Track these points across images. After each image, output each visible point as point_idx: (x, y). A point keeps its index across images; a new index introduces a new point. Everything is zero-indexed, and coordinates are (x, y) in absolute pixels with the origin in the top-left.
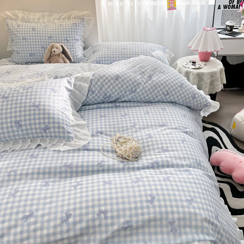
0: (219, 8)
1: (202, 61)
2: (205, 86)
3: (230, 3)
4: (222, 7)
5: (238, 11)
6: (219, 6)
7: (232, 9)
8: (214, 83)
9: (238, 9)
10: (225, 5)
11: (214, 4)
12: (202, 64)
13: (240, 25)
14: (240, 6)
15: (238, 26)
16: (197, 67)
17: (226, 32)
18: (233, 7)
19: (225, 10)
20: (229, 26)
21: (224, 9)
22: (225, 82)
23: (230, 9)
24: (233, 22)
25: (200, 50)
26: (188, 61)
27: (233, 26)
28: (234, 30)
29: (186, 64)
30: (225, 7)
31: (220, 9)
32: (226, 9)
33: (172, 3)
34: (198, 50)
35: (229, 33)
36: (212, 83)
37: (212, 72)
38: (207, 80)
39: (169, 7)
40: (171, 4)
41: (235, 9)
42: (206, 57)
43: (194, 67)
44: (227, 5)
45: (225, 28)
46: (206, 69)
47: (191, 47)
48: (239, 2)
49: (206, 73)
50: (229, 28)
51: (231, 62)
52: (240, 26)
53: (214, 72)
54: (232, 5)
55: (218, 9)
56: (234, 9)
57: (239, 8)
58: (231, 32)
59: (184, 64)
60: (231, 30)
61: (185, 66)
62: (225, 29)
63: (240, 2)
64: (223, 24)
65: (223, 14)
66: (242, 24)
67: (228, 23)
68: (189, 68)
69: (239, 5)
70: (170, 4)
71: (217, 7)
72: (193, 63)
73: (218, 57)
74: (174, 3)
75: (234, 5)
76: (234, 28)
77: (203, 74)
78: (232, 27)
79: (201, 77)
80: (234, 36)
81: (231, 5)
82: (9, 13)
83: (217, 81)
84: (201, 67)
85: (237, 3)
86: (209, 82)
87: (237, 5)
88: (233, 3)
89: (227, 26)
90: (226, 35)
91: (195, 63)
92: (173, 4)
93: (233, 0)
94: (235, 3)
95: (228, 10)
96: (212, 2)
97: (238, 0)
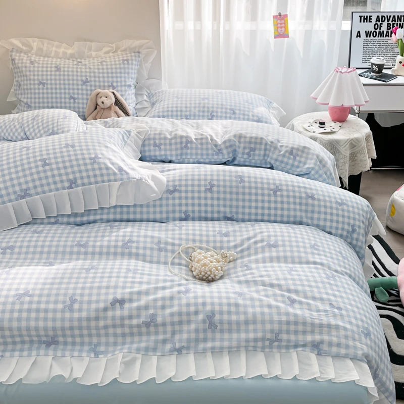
0: (359, 35)
1: (334, 120)
2: (342, 161)
3: (376, 27)
4: (363, 34)
5: (389, 42)
6: (359, 32)
7: (380, 38)
8: (356, 158)
9: (390, 38)
10: (368, 31)
11: (350, 29)
12: (335, 126)
13: (394, 63)
14: (392, 33)
15: (391, 64)
16: (328, 130)
17: (372, 74)
18: (381, 34)
20: (375, 65)
21: (367, 37)
22: (375, 156)
23: (377, 38)
24: (382, 58)
25: (332, 103)
26: (312, 121)
27: (383, 65)
28: (384, 71)
29: (309, 126)
30: (368, 34)
31: (360, 37)
32: (370, 37)
33: (281, 27)
34: (328, 104)
35: (377, 76)
36: (353, 157)
37: (352, 139)
38: (346, 152)
39: (277, 34)
40: (279, 30)
41: (384, 38)
42: (341, 115)
43: (322, 130)
44: (371, 31)
46: (342, 134)
47: (317, 99)
49: (343, 140)
50: (376, 68)
51: (384, 123)
52: (394, 65)
53: (355, 138)
54: (380, 32)
55: (357, 37)
56: (382, 38)
58: (380, 74)
59: (306, 126)
60: (380, 71)
61: (308, 128)
62: (370, 68)
63: (391, 26)
64: (365, 60)
65: (365, 45)
66: (396, 61)
67: (375, 60)
68: (314, 132)
69: (390, 31)
70: (278, 28)
71: (355, 34)
72: (321, 123)
73: (360, 114)
74: (285, 27)
75: (383, 32)
76: (385, 67)
77: (337, 142)
78: (381, 67)
79: (336, 147)
80: (386, 82)
81: (377, 31)
82: (16, 42)
83: (361, 154)
84: (333, 130)
85: (388, 29)
86: (348, 155)
87: (387, 32)
88: (380, 29)
89: (373, 64)
90: (371, 78)
91: (324, 124)
92: (283, 29)
93: (381, 24)
94: (384, 28)
95: (373, 38)
96: (346, 25)
97: (388, 24)
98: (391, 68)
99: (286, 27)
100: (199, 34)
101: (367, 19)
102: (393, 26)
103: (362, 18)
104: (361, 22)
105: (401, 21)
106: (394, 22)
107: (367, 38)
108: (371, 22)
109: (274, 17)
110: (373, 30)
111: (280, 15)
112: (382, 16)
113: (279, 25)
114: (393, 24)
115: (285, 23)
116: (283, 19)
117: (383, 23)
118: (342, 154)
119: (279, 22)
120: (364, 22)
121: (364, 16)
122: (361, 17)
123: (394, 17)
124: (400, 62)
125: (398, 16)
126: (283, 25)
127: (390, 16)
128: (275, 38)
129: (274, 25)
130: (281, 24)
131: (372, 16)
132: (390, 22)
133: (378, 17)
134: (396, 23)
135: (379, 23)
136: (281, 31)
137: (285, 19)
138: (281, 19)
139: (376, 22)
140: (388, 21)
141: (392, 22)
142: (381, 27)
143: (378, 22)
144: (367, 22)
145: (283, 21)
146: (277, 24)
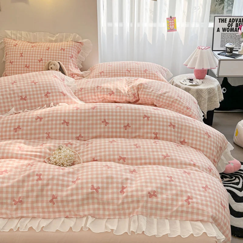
0: (218, 30)
2: (203, 102)
3: (229, 26)
4: (221, 30)
5: (237, 34)
6: (219, 28)
7: (231, 32)
8: (212, 100)
9: (237, 32)
10: (224, 28)
11: (213, 27)
12: (199, 81)
13: (240, 48)
14: (238, 29)
15: (238, 48)
16: (194, 84)
17: (226, 53)
18: (232, 30)
19: (224, 32)
20: (228, 48)
23: (229, 32)
24: (233, 44)
28: (233, 52)
29: (184, 81)
31: (219, 31)
32: (225, 31)
33: (172, 25)
35: (229, 55)
36: (210, 99)
37: (209, 89)
38: (206, 96)
39: (169, 29)
40: (171, 26)
44: (226, 28)
45: (225, 50)
46: (203, 86)
48: (237, 25)
49: (204, 89)
50: (228, 50)
51: (233, 83)
52: (240, 49)
55: (217, 31)
56: (233, 32)
57: (238, 31)
58: (231, 54)
59: (181, 81)
60: (231, 52)
64: (222, 46)
65: (222, 36)
66: (241, 46)
67: (228, 45)
68: (186, 85)
69: (237, 28)
70: (169, 25)
71: (216, 30)
74: (174, 25)
75: (233, 28)
76: (234, 50)
78: (232, 49)
80: (234, 58)
81: (230, 28)
84: (198, 84)
85: (236, 27)
86: (207, 98)
88: (231, 27)
90: (226, 56)
91: (192, 80)
92: (173, 26)
93: (232, 24)
94: (234, 26)
95: (227, 32)
96: (211, 25)
97: (236, 24)
98: (237, 51)
101: (223, 21)
102: (239, 25)
103: (221, 20)
104: (220, 22)
106: (240, 23)
108: (226, 22)
109: (167, 19)
110: (227, 27)
111: (171, 17)
112: (233, 19)
113: (170, 24)
114: (240, 24)
117: (233, 23)
118: (203, 97)
119: (170, 21)
120: (222, 22)
122: (220, 19)
123: (240, 19)
125: (242, 19)
126: (173, 24)
127: (238, 19)
128: (168, 32)
129: (167, 24)
130: (172, 23)
131: (226, 19)
133: (230, 19)
134: (241, 23)
135: (231, 23)
136: (172, 27)
138: (171, 20)
139: (229, 22)
140: (236, 22)
141: (239, 22)
142: (232, 25)
143: (230, 23)
144: (223, 22)
145: (173, 21)
146: (169, 23)
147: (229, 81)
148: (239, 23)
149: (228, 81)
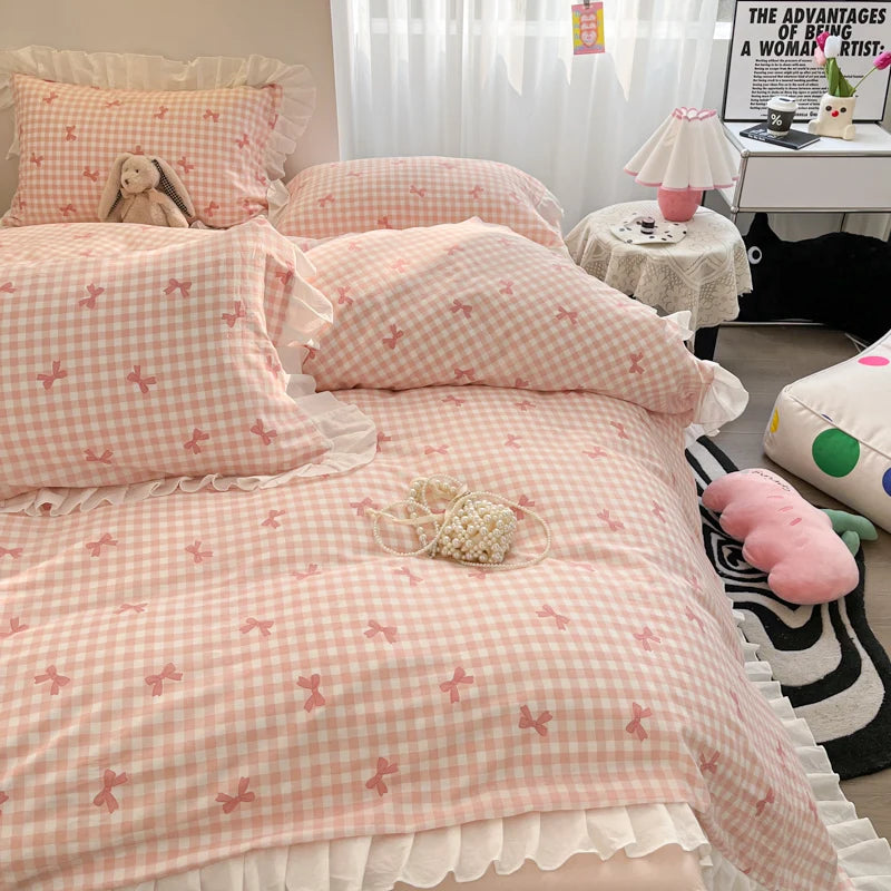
0: (746, 51)
3: (783, 34)
4: (755, 49)
5: (808, 65)
6: (747, 43)
7: (789, 57)
8: (714, 294)
9: (810, 57)
10: (767, 43)
11: (729, 37)
12: (674, 231)
13: (815, 111)
14: (815, 46)
15: (808, 112)
16: (657, 239)
17: (769, 131)
18: (793, 49)
19: (766, 57)
20: (777, 113)
21: (763, 54)
23: (783, 57)
24: (792, 99)
26: (630, 219)
27: (793, 114)
28: (794, 127)
29: (622, 230)
30: (766, 48)
31: (749, 54)
32: (769, 54)
33: (589, 31)
35: (778, 137)
36: (708, 293)
37: (708, 257)
38: (694, 282)
39: (580, 44)
40: (585, 35)
41: (799, 57)
43: (646, 239)
44: (773, 42)
45: (766, 118)
46: (688, 248)
48: (812, 32)
49: (690, 258)
50: (777, 120)
51: (784, 232)
52: (816, 115)
53: (714, 255)
54: (790, 43)
55: (742, 54)
56: (794, 57)
57: (813, 54)
58: (786, 133)
59: (615, 229)
60: (785, 127)
62: (765, 120)
63: (815, 32)
64: (756, 103)
65: (759, 72)
66: (820, 107)
67: (776, 103)
68: (629, 242)
69: (811, 42)
70: (581, 32)
71: (738, 48)
72: (645, 225)
73: (739, 215)
74: (596, 30)
75: (797, 43)
76: (795, 118)
78: (787, 118)
79: (675, 274)
80: (795, 148)
81: (786, 42)
83: (723, 286)
84: (670, 240)
85: (807, 37)
86: (698, 289)
87: (806, 44)
88: (791, 38)
89: (771, 111)
90: (767, 141)
91: (650, 226)
92: (593, 34)
93: (793, 27)
94: (800, 37)
95: (776, 58)
96: (723, 31)
97: (808, 27)
98: (807, 121)
99: (600, 32)
100: (419, 44)
101: (766, 16)
102: (819, 32)
103: (756, 14)
104: (752, 21)
105: (835, 22)
106: (820, 23)
107: (763, 58)
108: (774, 22)
109: (575, 8)
110: (777, 39)
111: (587, 3)
112: (798, 11)
113: (584, 26)
114: (820, 27)
115: (596, 22)
116: (593, 13)
117: (799, 25)
118: (686, 286)
119: (584, 18)
120: (759, 22)
121: (761, 10)
122: (753, 11)
123: (822, 10)
124: (829, 109)
125: (831, 10)
126: (593, 26)
127: (814, 10)
128: (575, 53)
129: (574, 27)
130: (588, 23)
131: (776, 10)
132: (813, 23)
133: (789, 10)
134: (825, 24)
135: (789, 25)
136: (589, 38)
137: (598, 12)
138: (588, 12)
139: (784, 22)
140: (810, 20)
141: (817, 22)
142: (794, 32)
143: (787, 23)
144: (765, 22)
145: (592, 17)
146: (581, 24)
147: (774, 225)
148: (816, 25)
149: (770, 224)
